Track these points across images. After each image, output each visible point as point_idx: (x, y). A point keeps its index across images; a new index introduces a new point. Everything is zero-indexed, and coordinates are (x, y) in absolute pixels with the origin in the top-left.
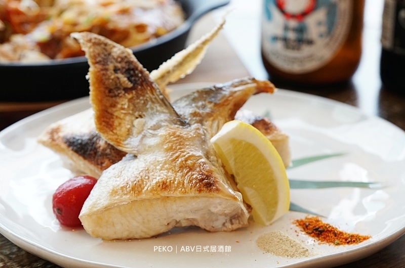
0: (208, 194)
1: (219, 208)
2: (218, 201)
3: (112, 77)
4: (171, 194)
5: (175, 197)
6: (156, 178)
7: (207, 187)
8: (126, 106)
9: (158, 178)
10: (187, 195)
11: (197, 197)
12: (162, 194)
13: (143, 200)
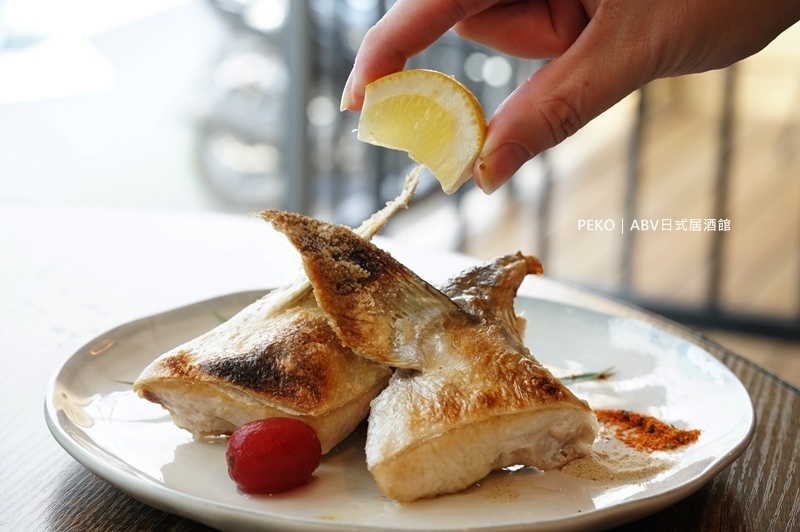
0: (554, 405)
1: (566, 425)
2: (566, 413)
3: (336, 265)
4: (504, 412)
5: (509, 415)
6: (472, 393)
7: (551, 394)
8: (373, 304)
9: (475, 392)
10: (526, 409)
11: (539, 411)
12: (491, 413)
13: (465, 426)
